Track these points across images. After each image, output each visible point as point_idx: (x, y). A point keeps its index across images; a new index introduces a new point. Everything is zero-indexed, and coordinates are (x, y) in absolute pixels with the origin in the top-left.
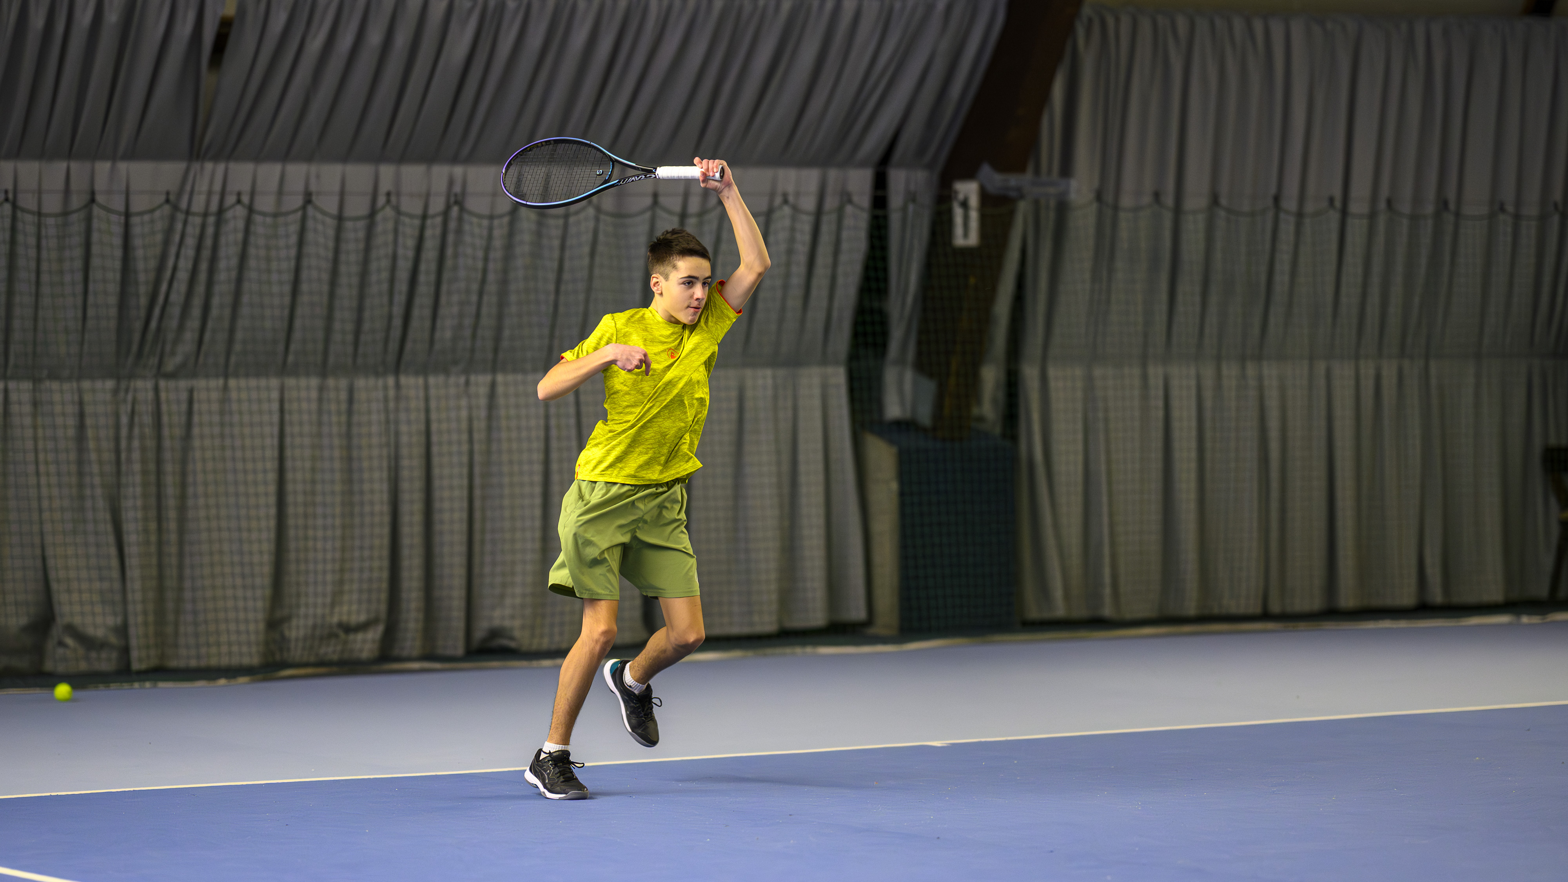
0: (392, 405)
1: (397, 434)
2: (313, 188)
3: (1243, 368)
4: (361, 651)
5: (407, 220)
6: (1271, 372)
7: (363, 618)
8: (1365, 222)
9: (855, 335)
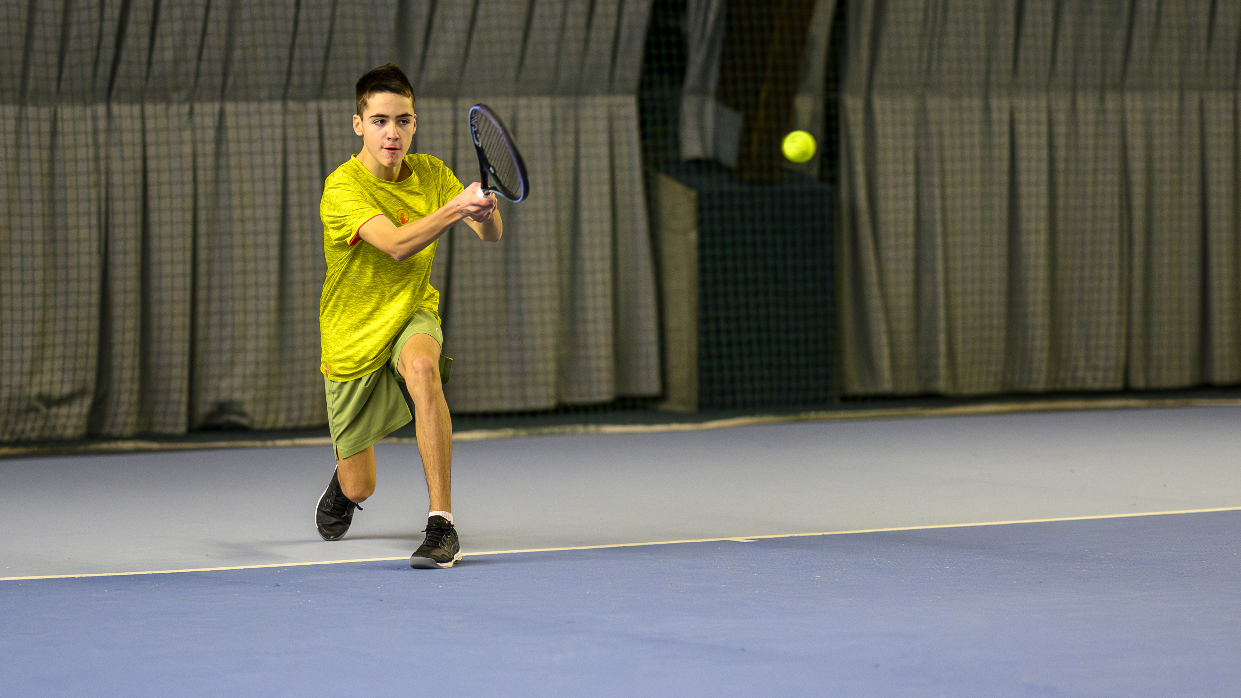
0: (102, 138)
1: (108, 172)
3: (1102, 99)
4: (65, 427)
6: (1135, 104)
7: (67, 389)
9: (648, 58)
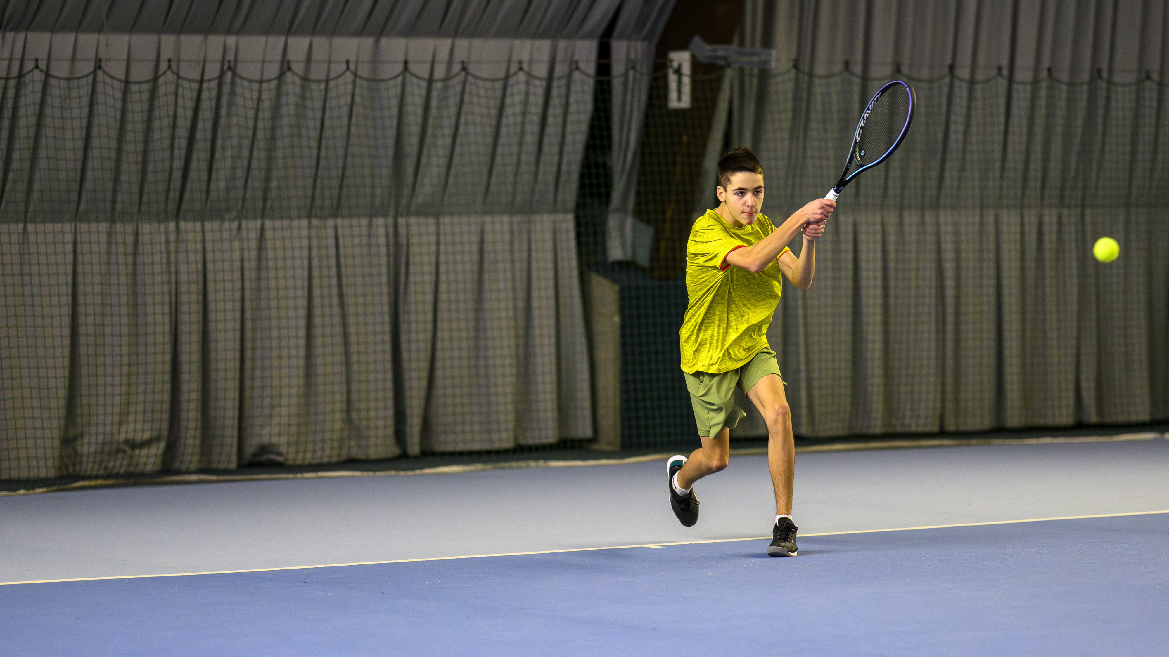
0: (172, 247)
1: (177, 273)
2: (102, 56)
3: (923, 216)
4: (145, 464)
5: (186, 84)
6: (946, 218)
7: (147, 436)
8: (1029, 88)
9: (582, 186)
